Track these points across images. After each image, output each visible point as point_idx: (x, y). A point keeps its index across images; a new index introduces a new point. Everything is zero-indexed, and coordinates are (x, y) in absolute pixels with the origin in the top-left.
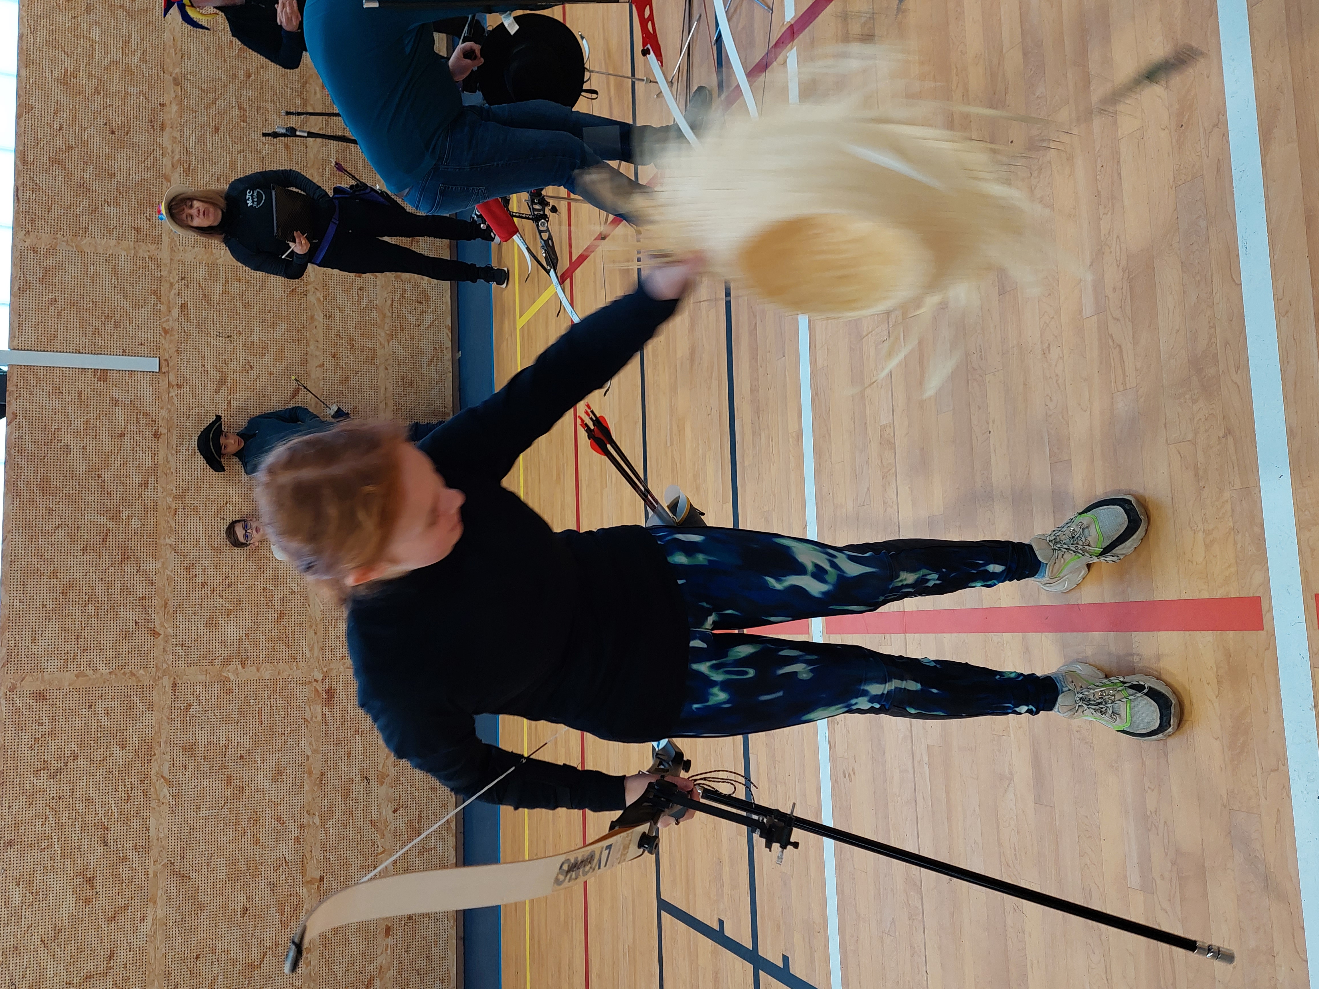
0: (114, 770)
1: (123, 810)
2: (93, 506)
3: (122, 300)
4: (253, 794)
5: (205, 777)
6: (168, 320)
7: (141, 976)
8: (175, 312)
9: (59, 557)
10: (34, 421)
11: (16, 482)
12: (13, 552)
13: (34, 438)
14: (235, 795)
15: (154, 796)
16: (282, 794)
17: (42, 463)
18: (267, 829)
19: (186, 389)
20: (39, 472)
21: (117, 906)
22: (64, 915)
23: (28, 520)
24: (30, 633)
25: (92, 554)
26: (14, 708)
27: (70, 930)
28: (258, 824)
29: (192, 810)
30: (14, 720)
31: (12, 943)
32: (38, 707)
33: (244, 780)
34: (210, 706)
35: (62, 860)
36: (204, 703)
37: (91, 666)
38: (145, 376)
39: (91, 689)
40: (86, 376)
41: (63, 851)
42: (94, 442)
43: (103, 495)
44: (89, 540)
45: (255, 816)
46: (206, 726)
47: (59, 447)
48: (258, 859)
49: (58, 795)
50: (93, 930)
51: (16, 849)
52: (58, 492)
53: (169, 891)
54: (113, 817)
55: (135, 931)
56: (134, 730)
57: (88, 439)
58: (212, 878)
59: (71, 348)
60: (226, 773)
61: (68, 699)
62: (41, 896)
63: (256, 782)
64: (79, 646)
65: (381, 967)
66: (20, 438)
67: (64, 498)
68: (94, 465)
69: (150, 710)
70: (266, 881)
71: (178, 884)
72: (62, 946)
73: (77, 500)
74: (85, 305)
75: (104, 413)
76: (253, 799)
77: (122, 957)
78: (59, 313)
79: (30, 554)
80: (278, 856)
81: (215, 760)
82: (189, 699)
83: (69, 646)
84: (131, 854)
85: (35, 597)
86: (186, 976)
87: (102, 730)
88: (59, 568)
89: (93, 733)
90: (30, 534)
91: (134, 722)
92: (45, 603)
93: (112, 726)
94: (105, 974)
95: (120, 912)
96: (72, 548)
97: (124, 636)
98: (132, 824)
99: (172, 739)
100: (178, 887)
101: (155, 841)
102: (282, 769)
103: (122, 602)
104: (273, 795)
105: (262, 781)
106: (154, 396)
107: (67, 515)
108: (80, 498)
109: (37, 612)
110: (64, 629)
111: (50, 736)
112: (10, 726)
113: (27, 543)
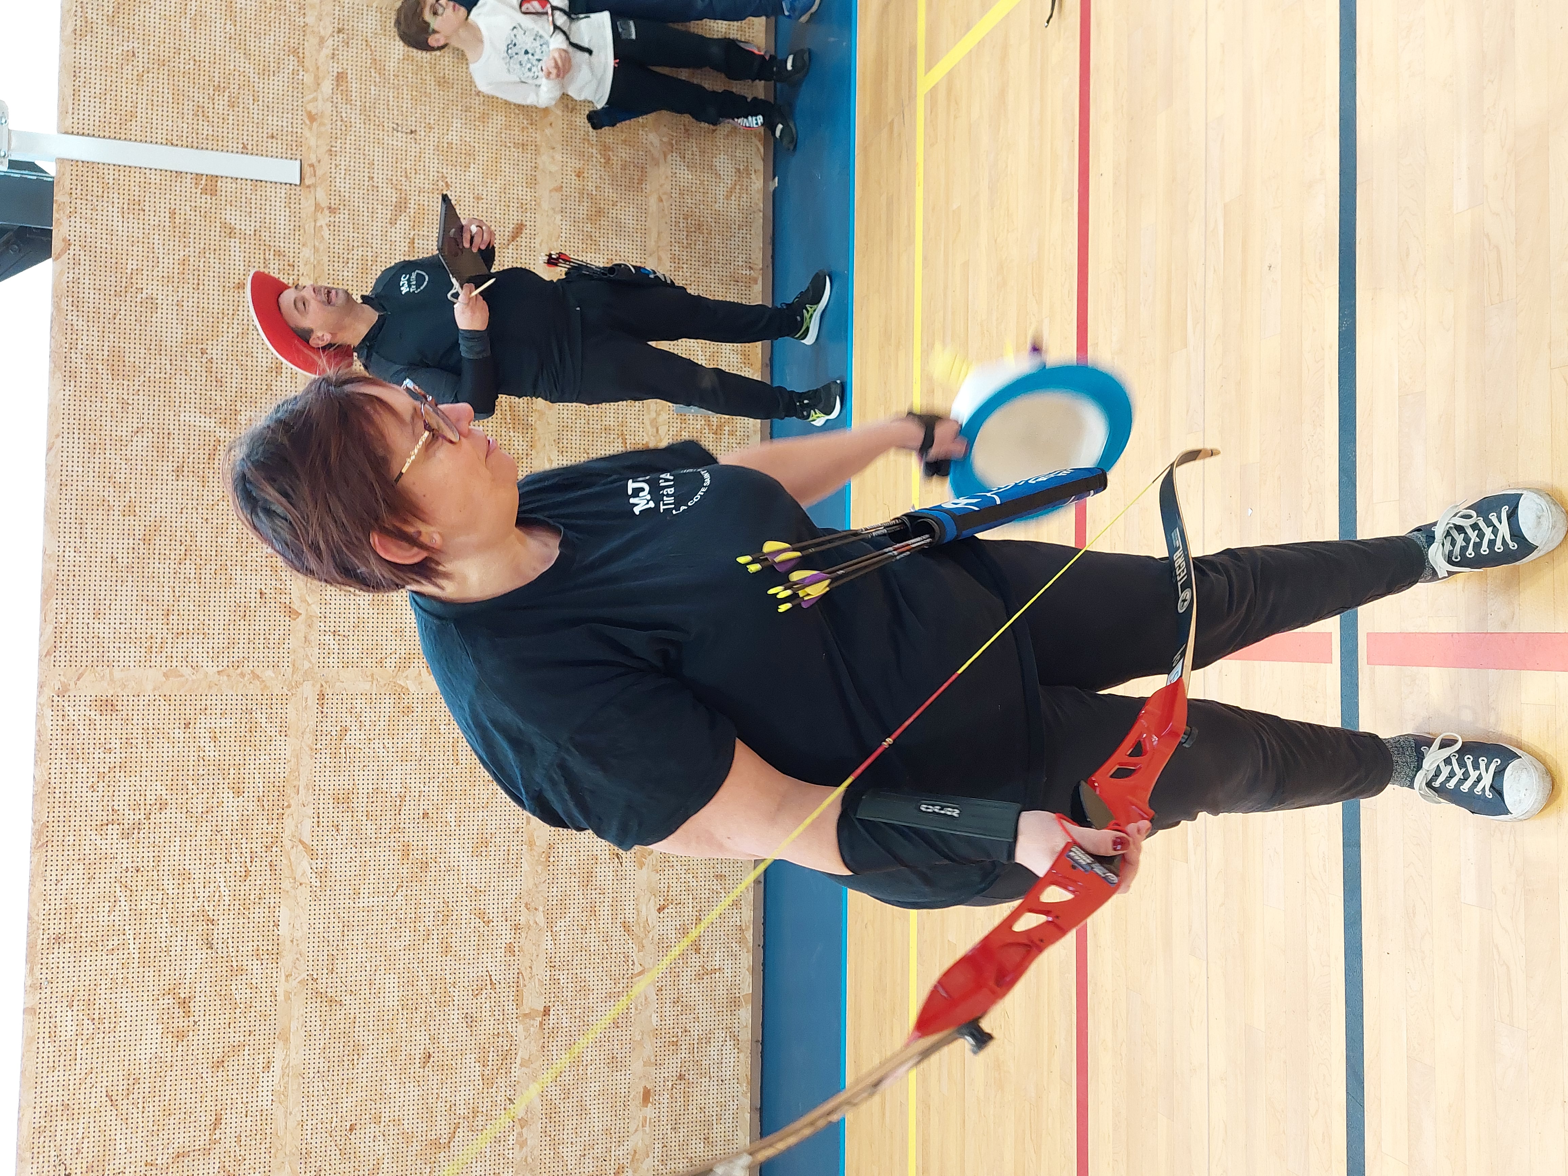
0: (224, 828)
1: (237, 893)
2: (193, 401)
3: (242, 60)
4: (442, 874)
5: (368, 845)
6: (315, 99)
7: (263, 1155)
8: (327, 86)
9: (138, 481)
10: (98, 255)
11: (68, 355)
12: (64, 468)
13: (97, 282)
14: (414, 875)
15: (286, 872)
16: (488, 876)
17: (111, 326)
18: (463, 930)
19: (343, 216)
20: (106, 339)
21: (227, 1044)
22: (142, 1057)
23: (88, 418)
24: (92, 602)
25: (191, 479)
26: (65, 723)
27: (153, 1080)
28: (450, 922)
29: (347, 897)
30: (65, 742)
31: (60, 1099)
32: (103, 722)
33: (429, 851)
34: (377, 732)
35: (141, 970)
36: (368, 727)
37: (189, 659)
38: (278, 190)
39: (188, 698)
40: (184, 185)
41: (142, 955)
42: (196, 295)
43: (209, 383)
44: (186, 456)
45: (446, 909)
46: (371, 764)
47: (139, 300)
48: (448, 977)
49: (135, 865)
50: (189, 1082)
51: (68, 950)
52: (137, 374)
53: (308, 1024)
54: (222, 903)
55: (256, 1084)
56: (257, 766)
57: (186, 290)
58: (377, 1004)
59: (159, 136)
60: (402, 839)
61: (151, 712)
62: (107, 1025)
63: (447, 855)
64: (170, 627)
65: (635, 1152)
66: (76, 281)
67: (147, 384)
68: (194, 332)
69: (283, 734)
70: (461, 1011)
71: (324, 1013)
72: (140, 1106)
73: (167, 390)
74: (182, 66)
75: (212, 247)
76: (442, 882)
77: (233, 1125)
78: (140, 77)
79: (91, 474)
80: (480, 974)
81: (383, 818)
82: (344, 719)
83: (154, 626)
84: (250, 962)
85: (99, 545)
86: (333, 1157)
87: (206, 763)
88: (138, 500)
89: (191, 768)
90: (92, 441)
91: (258, 753)
92: (115, 555)
93: (222, 758)
94: (207, 1151)
95: (231, 1054)
96: (160, 468)
97: (242, 614)
98: (251, 916)
99: (317, 783)
100: (323, 1018)
101: (288, 942)
102: (489, 836)
103: (239, 559)
104: (474, 876)
105: (457, 855)
106: (292, 224)
107: (151, 412)
108: (173, 386)
109: (103, 569)
110: (145, 598)
111: (123, 769)
112: (59, 752)
113: (86, 455)
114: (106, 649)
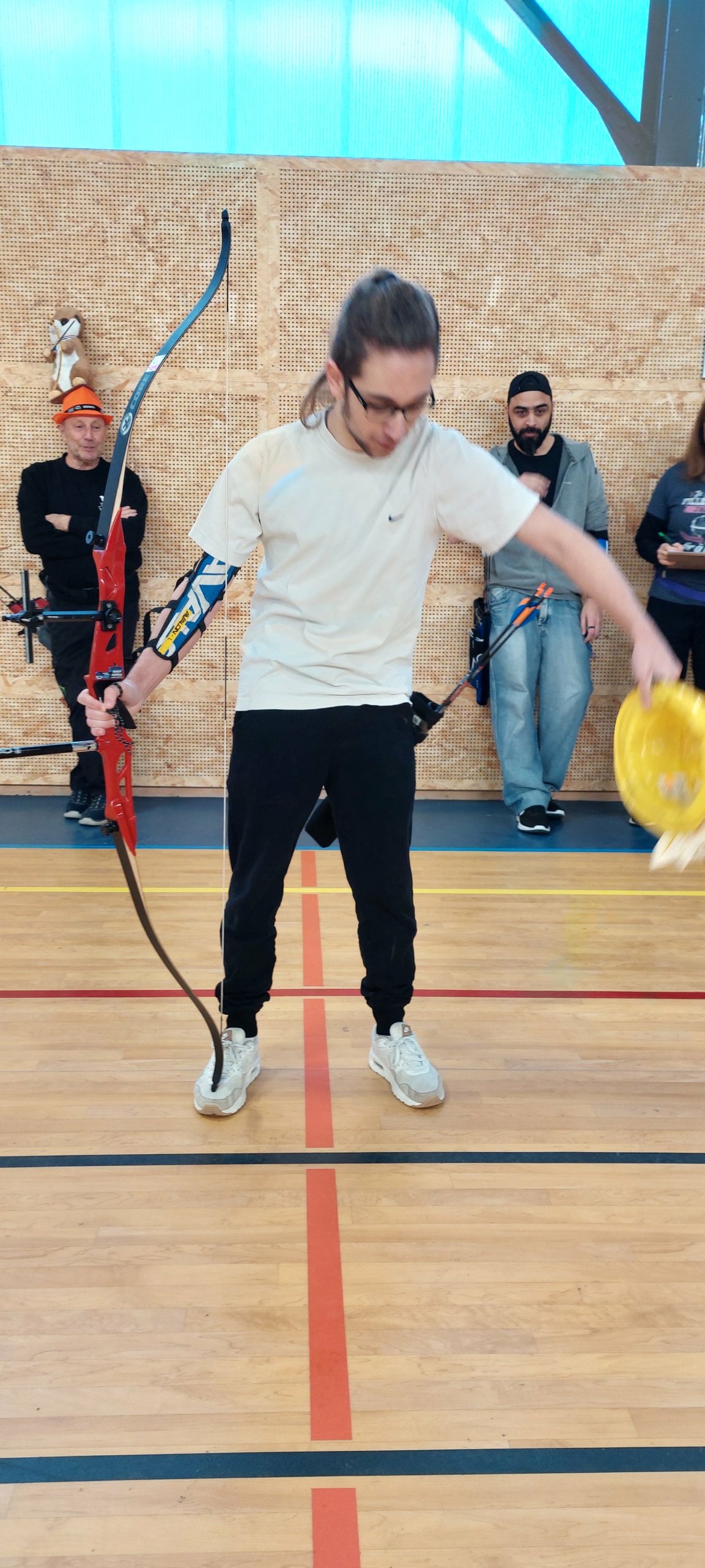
2: (512, 287)
12: (452, 177)
20: (564, 213)
26: (232, 180)
30: (216, 179)
37: (287, 285)
42: (603, 289)
46: (195, 442)
47: (598, 240)
49: (109, 239)
51: (36, 181)
52: (534, 239)
57: (608, 280)
64: (315, 268)
67: (526, 247)
73: (521, 265)
75: (645, 303)
79: (447, 200)
106: (668, 372)
107: (501, 251)
108: (525, 269)
109: (365, 211)
110: (340, 247)
111: (192, 228)
112: (207, 174)
113: (463, 196)
114: (296, 214)
